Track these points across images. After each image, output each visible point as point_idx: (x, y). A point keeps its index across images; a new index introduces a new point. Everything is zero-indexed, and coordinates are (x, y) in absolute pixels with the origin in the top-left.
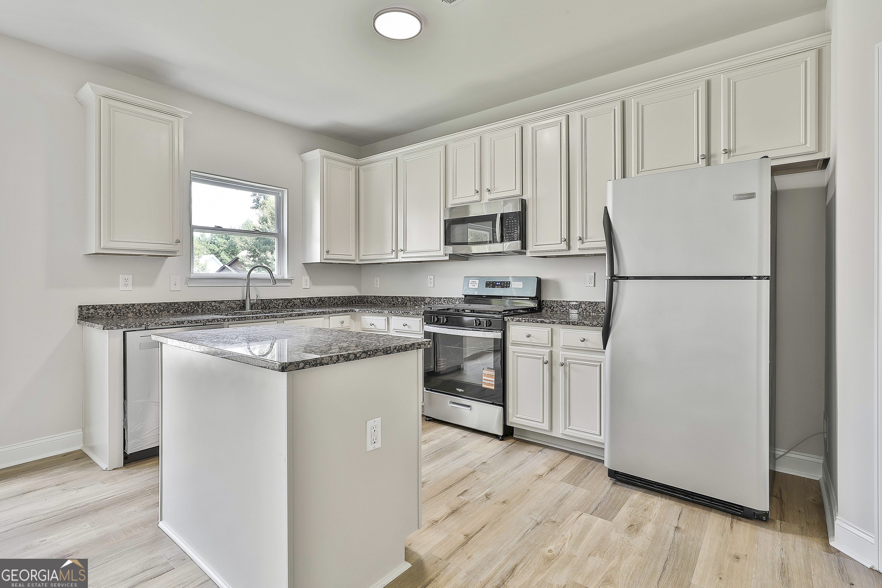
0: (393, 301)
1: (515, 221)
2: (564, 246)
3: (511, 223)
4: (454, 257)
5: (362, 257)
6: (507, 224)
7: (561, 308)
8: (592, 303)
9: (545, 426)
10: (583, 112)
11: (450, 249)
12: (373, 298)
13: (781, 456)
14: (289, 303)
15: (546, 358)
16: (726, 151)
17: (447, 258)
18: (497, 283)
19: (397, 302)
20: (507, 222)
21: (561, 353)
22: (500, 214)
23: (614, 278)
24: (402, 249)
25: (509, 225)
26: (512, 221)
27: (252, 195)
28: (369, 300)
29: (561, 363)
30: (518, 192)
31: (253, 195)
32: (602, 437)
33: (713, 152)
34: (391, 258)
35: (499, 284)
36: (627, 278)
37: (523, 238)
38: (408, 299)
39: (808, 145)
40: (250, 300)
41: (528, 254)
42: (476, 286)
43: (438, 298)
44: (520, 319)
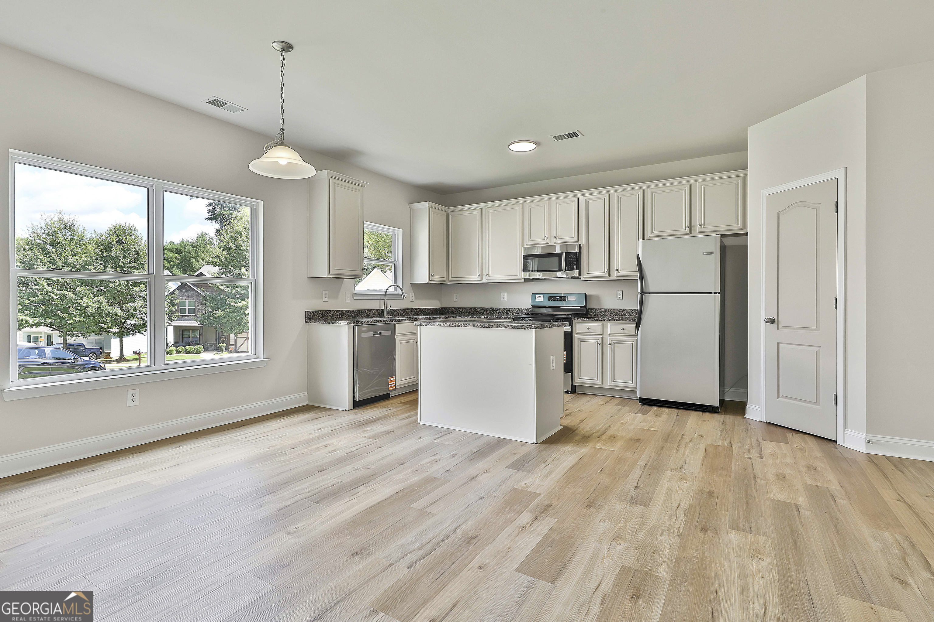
0: (472, 311)
1: (575, 258)
2: (606, 274)
3: (572, 259)
4: (527, 280)
5: (451, 279)
6: (569, 260)
7: (601, 313)
8: (621, 309)
9: (599, 382)
10: (619, 194)
11: (527, 275)
12: (453, 309)
13: (727, 391)
14: (404, 312)
15: (600, 341)
16: (700, 225)
17: (523, 280)
18: (557, 298)
19: (475, 312)
20: (569, 258)
21: (609, 338)
22: (565, 253)
23: (643, 293)
24: (487, 274)
25: (570, 260)
26: (573, 258)
27: (207, 205)
28: (450, 311)
29: (609, 344)
30: (576, 239)
31: (209, 205)
32: (633, 384)
33: (693, 224)
34: (477, 279)
35: (559, 298)
36: (649, 293)
37: (579, 269)
38: (485, 309)
39: (739, 225)
40: (387, 309)
41: (583, 279)
42: (542, 300)
43: (510, 308)
44: (583, 318)
